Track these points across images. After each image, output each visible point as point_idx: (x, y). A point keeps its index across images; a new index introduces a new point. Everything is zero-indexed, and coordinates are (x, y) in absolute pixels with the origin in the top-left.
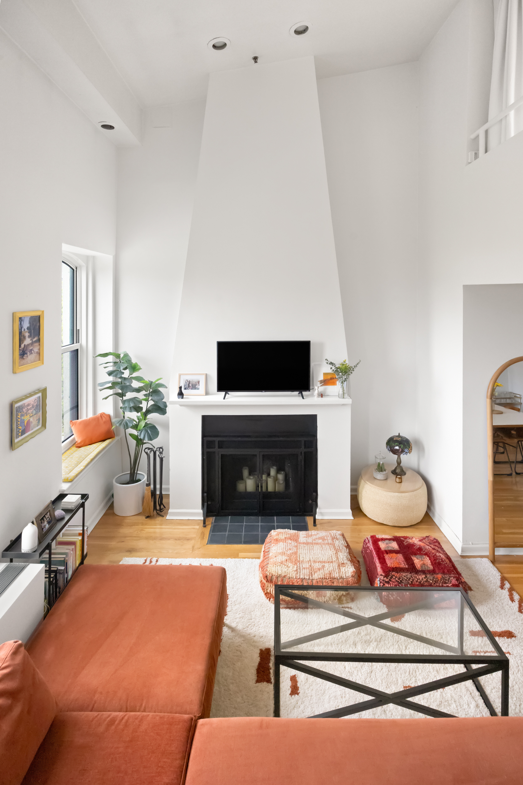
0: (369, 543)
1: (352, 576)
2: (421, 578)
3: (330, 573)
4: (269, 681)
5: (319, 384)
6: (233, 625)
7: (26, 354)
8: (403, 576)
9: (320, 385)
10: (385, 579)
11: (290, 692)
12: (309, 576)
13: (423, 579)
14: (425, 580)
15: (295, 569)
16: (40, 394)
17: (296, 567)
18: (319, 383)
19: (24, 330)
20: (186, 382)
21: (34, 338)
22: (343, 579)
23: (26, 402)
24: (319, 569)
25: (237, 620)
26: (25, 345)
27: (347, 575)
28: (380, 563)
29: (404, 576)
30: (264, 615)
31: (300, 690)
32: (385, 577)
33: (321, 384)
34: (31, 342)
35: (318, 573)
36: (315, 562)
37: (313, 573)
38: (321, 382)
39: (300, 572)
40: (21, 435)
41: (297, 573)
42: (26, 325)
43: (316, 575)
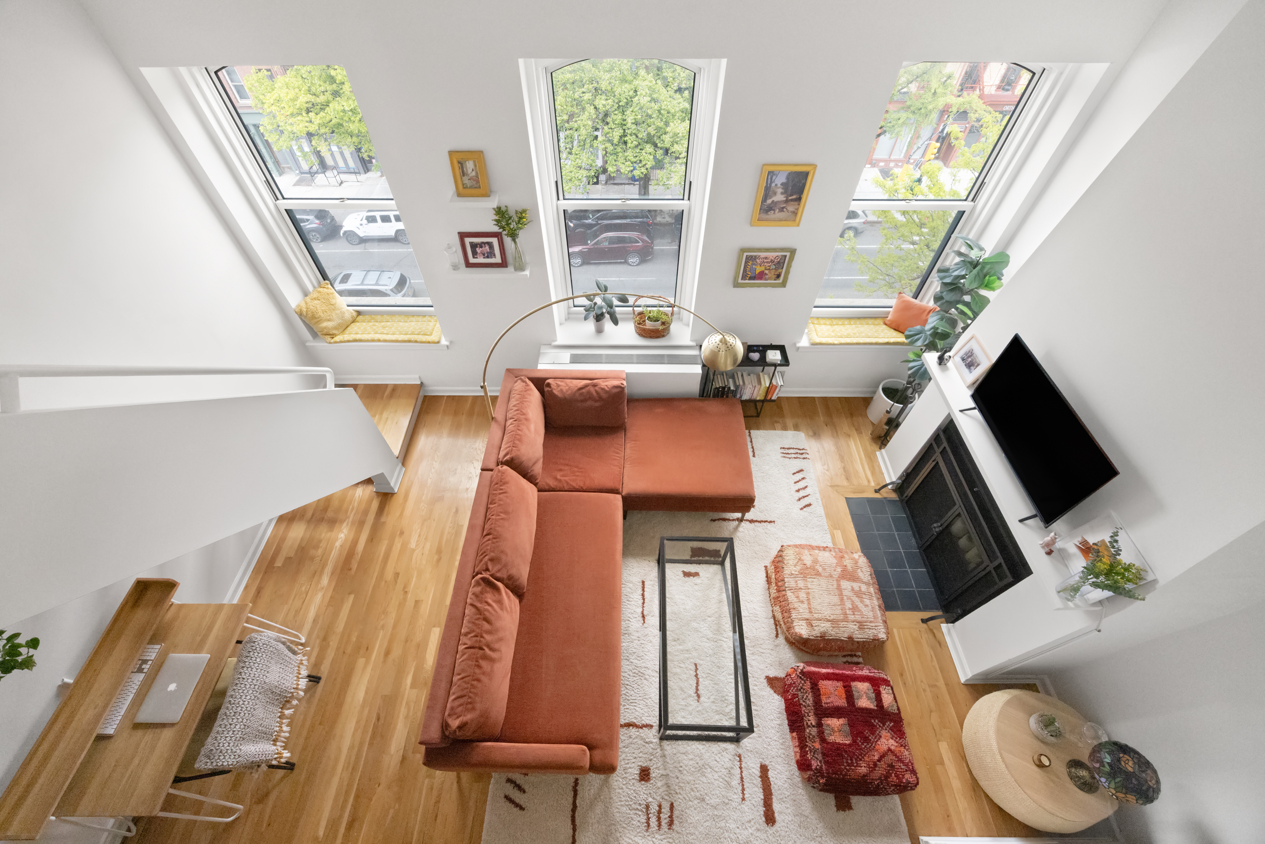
0: (870, 672)
1: (796, 633)
2: (810, 718)
3: (794, 609)
4: (692, 556)
5: (1078, 541)
6: (741, 529)
7: (774, 210)
8: (807, 694)
9: (1078, 544)
10: (800, 671)
11: (685, 570)
12: (789, 587)
13: (809, 720)
14: (809, 724)
15: (793, 572)
16: (788, 254)
17: (796, 573)
18: (1080, 539)
19: (776, 185)
20: (969, 351)
21: (791, 195)
22: (792, 623)
23: (763, 255)
24: (797, 597)
25: (746, 532)
26: (773, 201)
27: (796, 627)
28: (828, 674)
29: (807, 696)
30: (756, 553)
31: (687, 579)
32: (802, 670)
33: (1080, 545)
34: (785, 199)
35: (793, 596)
36: (808, 594)
37: (792, 591)
38: (1085, 542)
39: (790, 578)
40: (750, 279)
41: (789, 575)
42: (780, 179)
43: (791, 594)
